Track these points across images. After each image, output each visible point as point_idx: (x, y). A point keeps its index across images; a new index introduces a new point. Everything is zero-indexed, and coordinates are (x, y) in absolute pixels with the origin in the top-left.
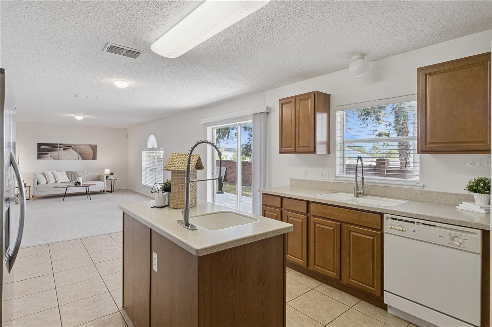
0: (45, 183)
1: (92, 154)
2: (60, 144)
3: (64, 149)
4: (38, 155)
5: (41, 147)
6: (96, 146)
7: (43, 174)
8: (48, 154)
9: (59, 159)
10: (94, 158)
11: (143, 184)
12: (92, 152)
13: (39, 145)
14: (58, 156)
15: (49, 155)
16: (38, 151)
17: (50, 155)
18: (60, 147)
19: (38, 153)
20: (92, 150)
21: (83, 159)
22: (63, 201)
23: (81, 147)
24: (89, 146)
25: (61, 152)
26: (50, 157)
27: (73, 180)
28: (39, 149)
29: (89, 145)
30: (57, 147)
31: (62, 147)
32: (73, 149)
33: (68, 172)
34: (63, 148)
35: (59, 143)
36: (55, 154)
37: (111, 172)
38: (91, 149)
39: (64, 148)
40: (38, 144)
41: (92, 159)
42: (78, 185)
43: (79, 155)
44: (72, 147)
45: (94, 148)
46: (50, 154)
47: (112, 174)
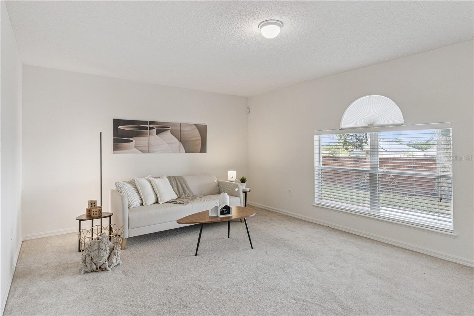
0: (139, 205)
1: (200, 142)
2: (151, 123)
3: (158, 133)
4: (114, 143)
5: (119, 127)
6: (205, 127)
7: (133, 183)
8: (132, 141)
9: (149, 152)
10: (203, 149)
11: (316, 202)
12: (200, 138)
13: (117, 123)
14: (148, 145)
15: (132, 144)
16: (114, 137)
17: (135, 144)
18: (151, 128)
19: (114, 139)
20: (199, 135)
21: (186, 152)
22: (196, 255)
23: (182, 128)
24: (195, 127)
25: (154, 138)
26: (135, 147)
27: (182, 194)
28: (116, 132)
29: (196, 125)
30: (146, 128)
31: (154, 128)
32: (172, 133)
33: (170, 177)
34: (155, 131)
35: (149, 119)
36: (142, 140)
37: (241, 177)
38: (198, 133)
39: (157, 130)
40: (114, 120)
41: (200, 152)
42: (226, 214)
43: (181, 143)
44: (171, 128)
45: (202, 130)
46: (134, 141)
47: (243, 181)
